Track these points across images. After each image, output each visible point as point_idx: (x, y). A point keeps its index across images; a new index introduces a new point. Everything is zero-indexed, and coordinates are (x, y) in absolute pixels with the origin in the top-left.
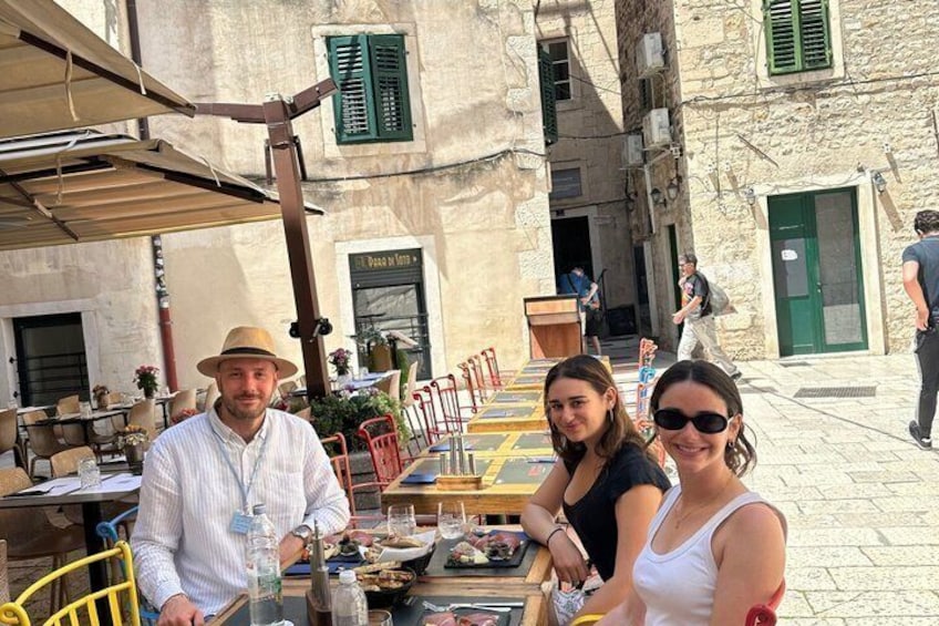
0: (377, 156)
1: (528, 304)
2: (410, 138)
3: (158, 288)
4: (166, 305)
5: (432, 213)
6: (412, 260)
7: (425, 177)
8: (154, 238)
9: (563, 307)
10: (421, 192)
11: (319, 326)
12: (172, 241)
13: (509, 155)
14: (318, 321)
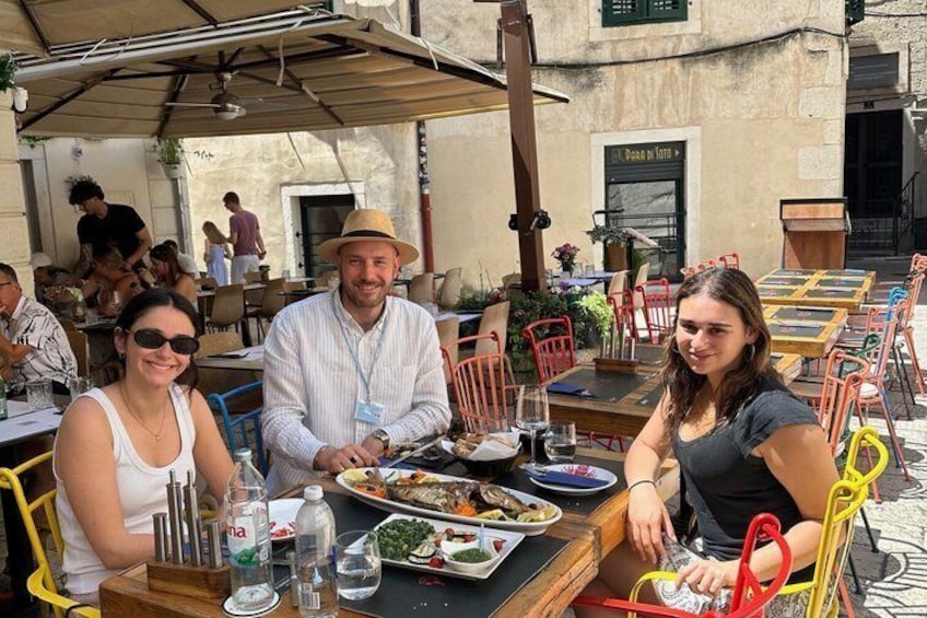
0: (644, 38)
1: (784, 207)
2: (684, 18)
3: (421, 175)
4: (426, 192)
5: (701, 103)
6: (673, 153)
7: (696, 60)
8: (420, 124)
9: (827, 211)
10: (691, 77)
11: (536, 219)
12: (437, 127)
13: (798, 35)
14: (536, 215)
